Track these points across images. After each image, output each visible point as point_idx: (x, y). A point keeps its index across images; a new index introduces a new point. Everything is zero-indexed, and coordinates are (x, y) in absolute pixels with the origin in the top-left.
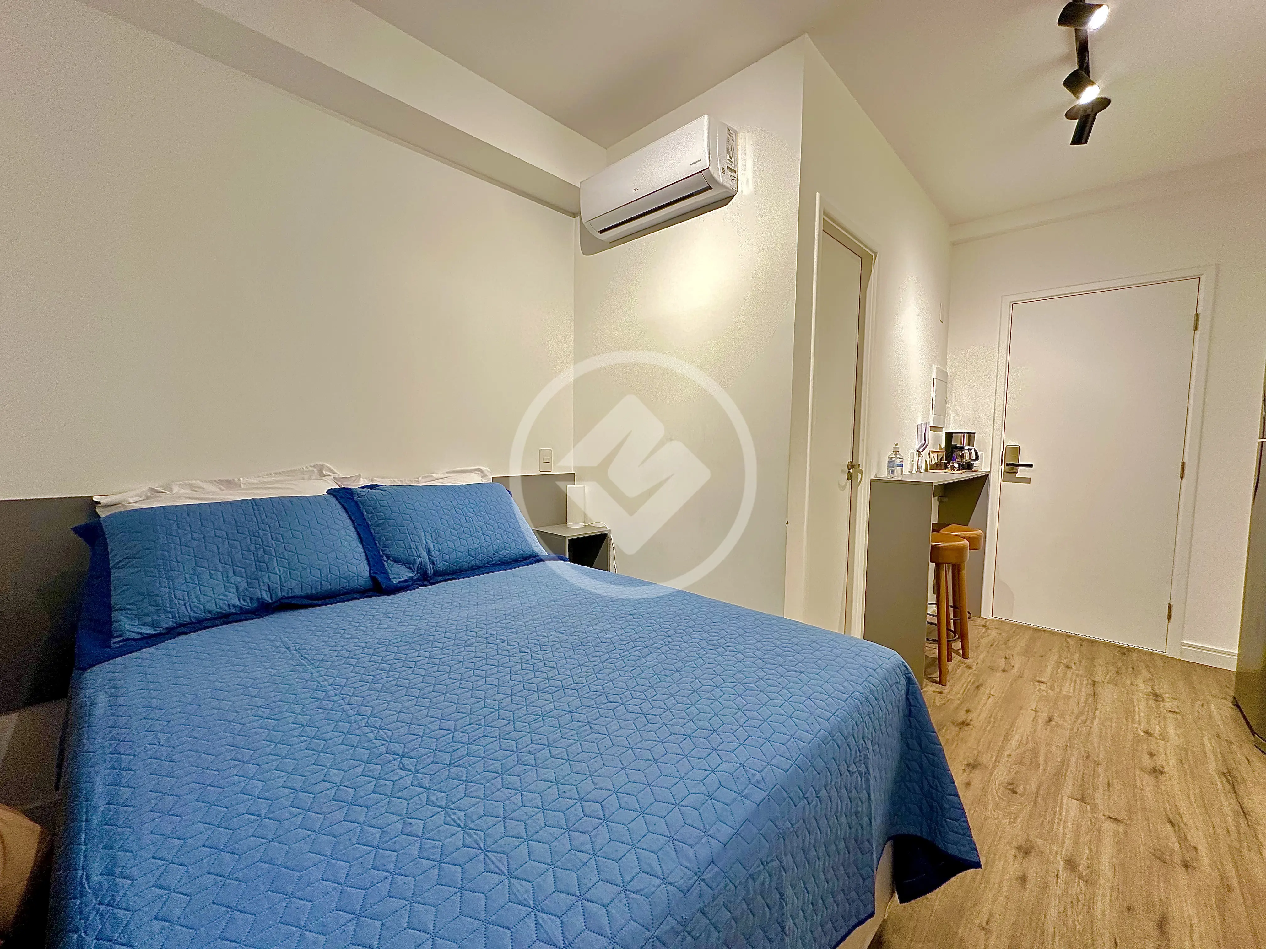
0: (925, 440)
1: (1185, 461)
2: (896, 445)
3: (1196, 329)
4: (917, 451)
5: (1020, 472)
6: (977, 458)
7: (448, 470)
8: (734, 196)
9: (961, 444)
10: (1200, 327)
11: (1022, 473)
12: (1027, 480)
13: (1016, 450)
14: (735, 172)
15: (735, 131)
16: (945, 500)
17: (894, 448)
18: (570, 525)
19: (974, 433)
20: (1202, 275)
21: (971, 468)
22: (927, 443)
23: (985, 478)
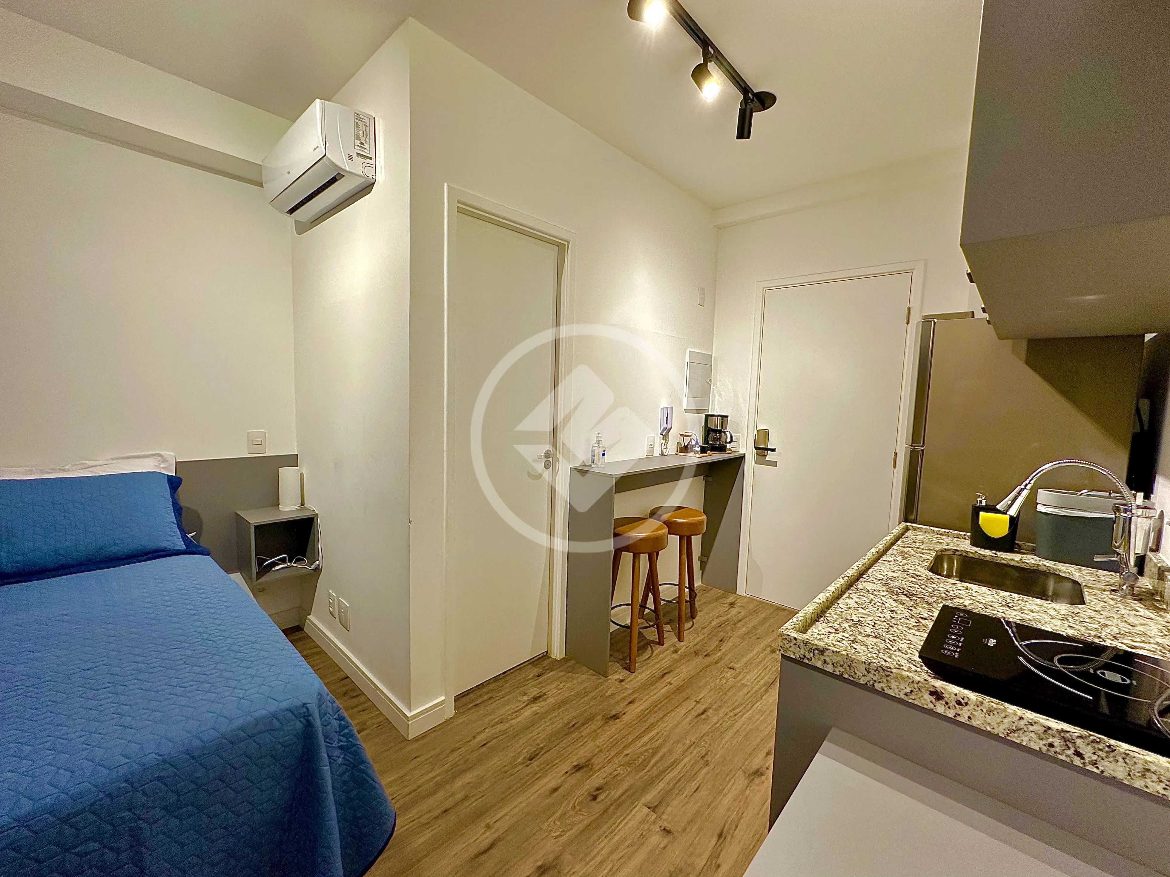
0: (667, 424)
1: (897, 451)
2: (599, 434)
3: (908, 323)
4: (661, 434)
5: (770, 455)
6: (732, 441)
7: (112, 457)
8: (374, 183)
9: (715, 427)
10: (911, 321)
11: (770, 456)
12: (774, 464)
13: (766, 433)
14: (371, 159)
15: (368, 116)
16: (710, 479)
17: (597, 437)
18: (282, 508)
19: (727, 417)
20: (914, 269)
21: (725, 451)
22: (669, 426)
23: (740, 460)
